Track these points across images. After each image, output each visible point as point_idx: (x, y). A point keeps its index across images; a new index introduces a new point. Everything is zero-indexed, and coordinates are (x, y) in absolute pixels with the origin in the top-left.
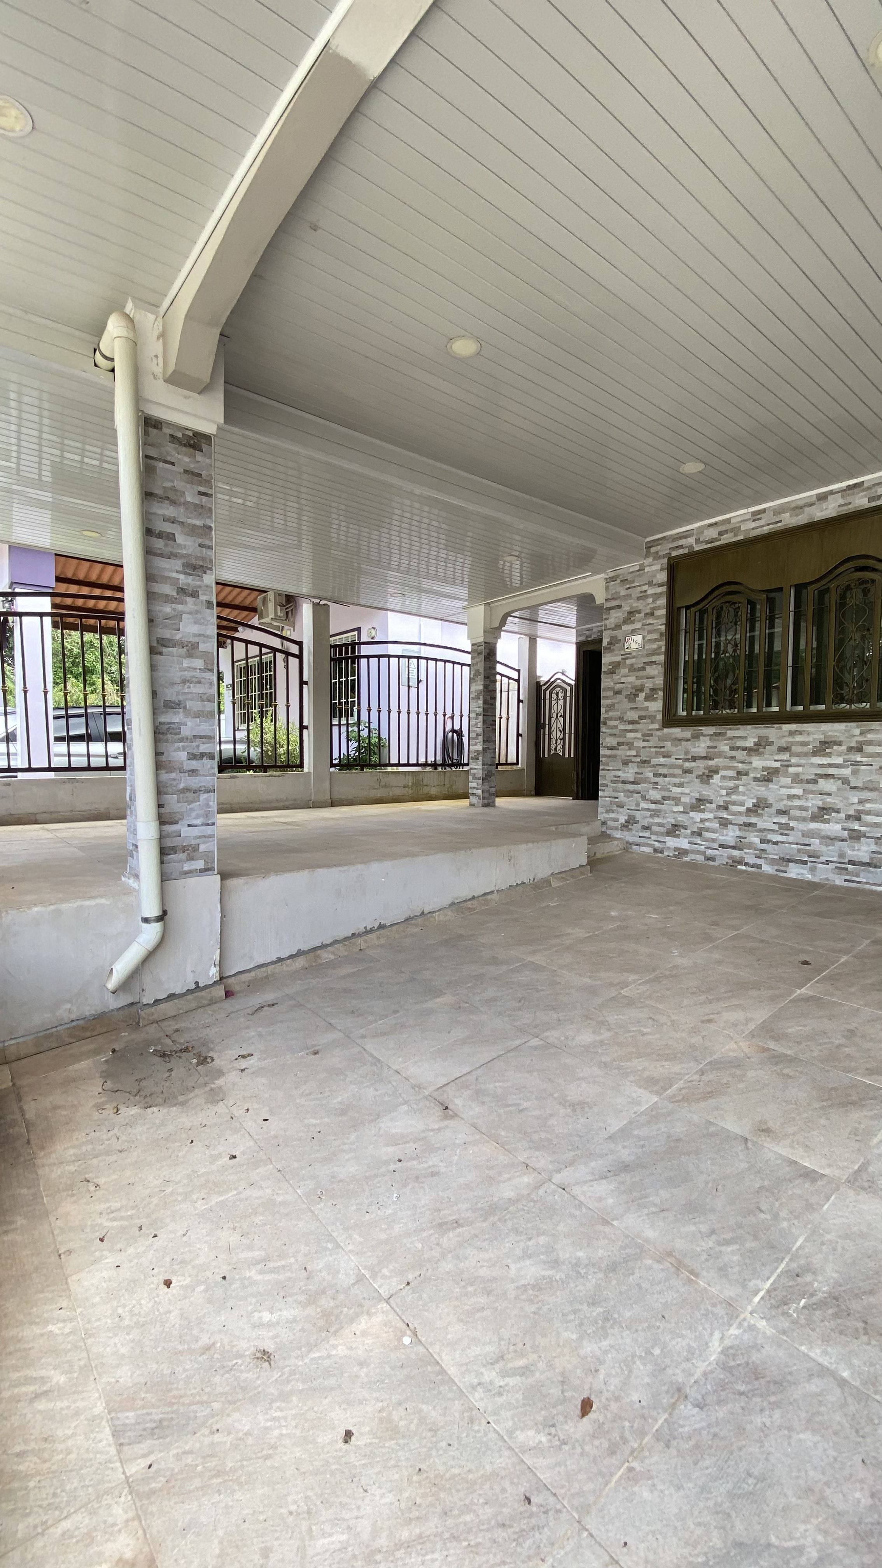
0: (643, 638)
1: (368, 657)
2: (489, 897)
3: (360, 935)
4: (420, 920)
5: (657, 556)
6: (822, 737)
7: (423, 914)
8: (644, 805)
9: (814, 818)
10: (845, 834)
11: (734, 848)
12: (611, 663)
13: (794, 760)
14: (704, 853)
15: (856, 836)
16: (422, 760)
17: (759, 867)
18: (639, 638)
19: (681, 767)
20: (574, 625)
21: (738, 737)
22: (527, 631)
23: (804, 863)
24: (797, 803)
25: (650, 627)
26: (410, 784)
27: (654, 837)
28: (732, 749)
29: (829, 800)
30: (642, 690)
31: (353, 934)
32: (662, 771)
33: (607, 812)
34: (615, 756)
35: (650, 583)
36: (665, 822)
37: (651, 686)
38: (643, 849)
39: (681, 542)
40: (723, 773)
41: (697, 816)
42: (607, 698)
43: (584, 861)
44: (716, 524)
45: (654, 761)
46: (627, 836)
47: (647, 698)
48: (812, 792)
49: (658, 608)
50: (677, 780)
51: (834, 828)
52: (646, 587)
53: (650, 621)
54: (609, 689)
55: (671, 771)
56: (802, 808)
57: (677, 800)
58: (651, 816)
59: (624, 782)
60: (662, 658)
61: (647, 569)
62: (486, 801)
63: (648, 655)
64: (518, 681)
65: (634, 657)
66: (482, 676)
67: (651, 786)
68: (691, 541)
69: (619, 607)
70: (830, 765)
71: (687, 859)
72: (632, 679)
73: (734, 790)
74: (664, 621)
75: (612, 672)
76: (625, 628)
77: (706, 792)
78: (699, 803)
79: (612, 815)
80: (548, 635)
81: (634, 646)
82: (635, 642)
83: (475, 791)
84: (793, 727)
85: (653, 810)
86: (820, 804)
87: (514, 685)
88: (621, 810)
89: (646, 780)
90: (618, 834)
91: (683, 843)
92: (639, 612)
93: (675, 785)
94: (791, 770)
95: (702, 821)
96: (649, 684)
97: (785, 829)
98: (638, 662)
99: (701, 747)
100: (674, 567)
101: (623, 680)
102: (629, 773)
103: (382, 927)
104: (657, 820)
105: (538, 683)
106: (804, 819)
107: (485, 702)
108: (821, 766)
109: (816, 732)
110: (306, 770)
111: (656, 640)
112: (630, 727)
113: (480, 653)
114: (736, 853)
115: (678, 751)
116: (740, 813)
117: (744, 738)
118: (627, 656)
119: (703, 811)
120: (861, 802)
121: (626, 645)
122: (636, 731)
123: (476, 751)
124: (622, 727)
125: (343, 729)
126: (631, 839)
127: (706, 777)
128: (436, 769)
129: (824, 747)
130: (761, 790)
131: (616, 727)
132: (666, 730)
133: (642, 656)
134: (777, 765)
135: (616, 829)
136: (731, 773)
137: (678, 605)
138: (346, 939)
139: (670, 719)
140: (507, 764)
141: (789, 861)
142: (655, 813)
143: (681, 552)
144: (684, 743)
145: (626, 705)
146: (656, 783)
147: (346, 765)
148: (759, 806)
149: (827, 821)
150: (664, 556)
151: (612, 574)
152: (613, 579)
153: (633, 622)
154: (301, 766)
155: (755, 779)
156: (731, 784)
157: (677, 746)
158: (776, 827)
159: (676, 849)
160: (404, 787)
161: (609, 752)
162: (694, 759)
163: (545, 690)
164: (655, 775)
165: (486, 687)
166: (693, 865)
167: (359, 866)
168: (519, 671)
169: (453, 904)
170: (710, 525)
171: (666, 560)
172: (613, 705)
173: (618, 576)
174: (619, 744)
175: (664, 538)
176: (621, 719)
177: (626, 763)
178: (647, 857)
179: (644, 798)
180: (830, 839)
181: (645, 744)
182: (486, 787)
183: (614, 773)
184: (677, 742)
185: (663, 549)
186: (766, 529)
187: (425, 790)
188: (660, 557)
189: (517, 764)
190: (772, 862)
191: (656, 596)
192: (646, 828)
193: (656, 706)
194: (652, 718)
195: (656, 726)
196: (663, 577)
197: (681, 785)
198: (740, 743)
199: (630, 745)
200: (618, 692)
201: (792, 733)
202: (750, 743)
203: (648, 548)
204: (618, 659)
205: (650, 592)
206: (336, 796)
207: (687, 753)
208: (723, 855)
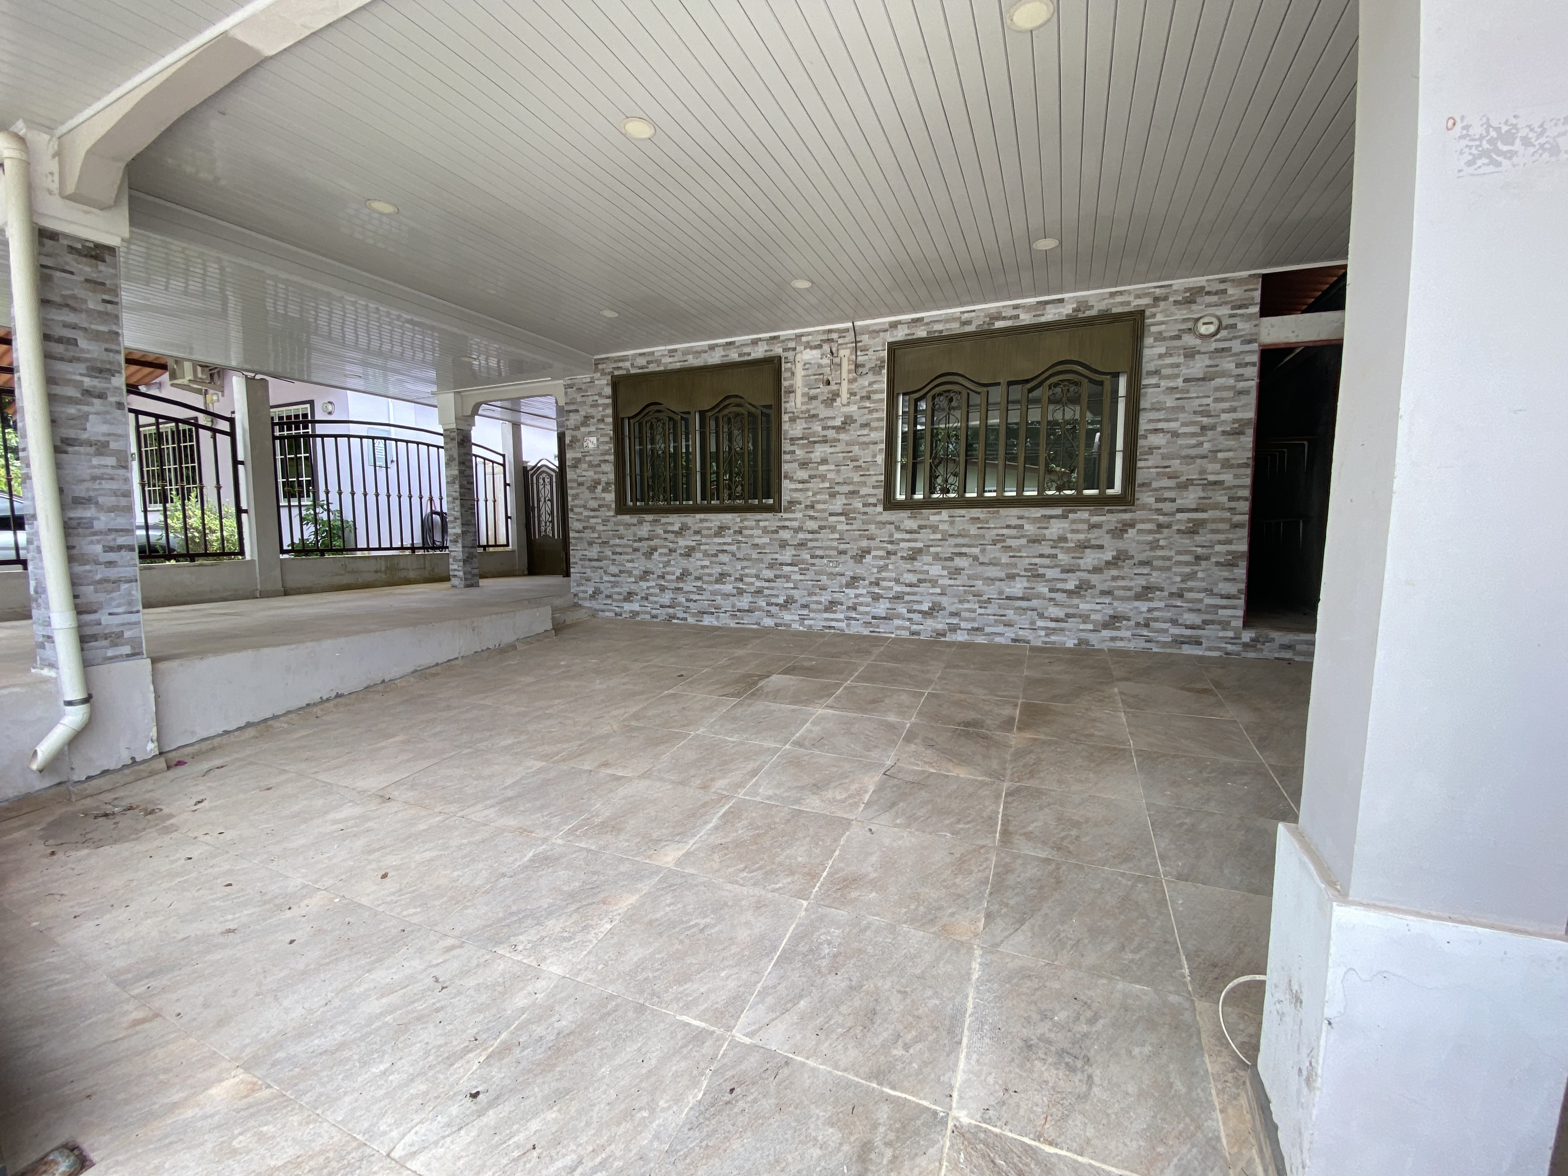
0: (597, 440)
1: (323, 436)
2: (453, 663)
3: (315, 704)
4: (380, 688)
5: (603, 373)
6: (718, 524)
7: (383, 681)
8: (606, 578)
9: (717, 581)
10: (735, 591)
11: (669, 607)
12: (574, 459)
13: (704, 540)
14: (650, 613)
15: (741, 592)
16: (397, 543)
17: (686, 619)
18: (594, 439)
19: (631, 546)
20: (554, 416)
21: (668, 523)
22: (509, 418)
23: (713, 613)
24: (707, 571)
25: (602, 431)
26: (383, 569)
27: (614, 604)
29: (725, 568)
30: (599, 483)
31: (308, 705)
32: (619, 550)
33: (578, 585)
34: (581, 538)
35: (600, 395)
36: (622, 590)
37: (606, 480)
38: (607, 614)
39: (620, 364)
40: (660, 551)
41: (644, 585)
42: (572, 488)
43: (549, 626)
44: (644, 354)
45: (612, 542)
46: (594, 604)
47: (604, 490)
48: (715, 563)
49: (607, 416)
50: (629, 557)
51: (728, 588)
52: (596, 398)
53: (602, 426)
54: (573, 481)
55: (624, 550)
56: (710, 575)
57: (630, 573)
58: (612, 587)
59: (590, 560)
60: (611, 458)
61: (596, 382)
62: (469, 582)
63: (602, 454)
64: (504, 465)
65: (591, 455)
66: (457, 462)
67: (610, 562)
68: (627, 364)
69: (577, 411)
70: (725, 544)
71: (638, 619)
72: (591, 473)
73: (667, 564)
74: (611, 427)
75: (575, 467)
76: (583, 429)
77: (650, 566)
78: (645, 575)
79: (582, 588)
80: (529, 422)
81: (591, 446)
82: (591, 442)
83: (456, 573)
84: (702, 516)
85: (613, 582)
86: (720, 571)
87: (499, 469)
88: (589, 583)
89: (606, 558)
90: (587, 604)
91: (635, 607)
92: (593, 417)
93: (628, 561)
94: (702, 547)
95: (648, 588)
96: (604, 479)
97: (700, 590)
98: (596, 460)
99: (644, 531)
100: (616, 383)
101: (584, 473)
102: (593, 552)
103: (338, 696)
104: (617, 590)
105: (525, 468)
106: (711, 583)
107: (461, 487)
108: (720, 544)
109: (716, 520)
110: (248, 557)
111: (607, 443)
112: (592, 514)
113: (453, 439)
114: (671, 611)
115: (629, 534)
116: (672, 581)
117: (672, 524)
118: (586, 454)
119: (648, 580)
120: (743, 568)
121: (585, 444)
122: (597, 517)
123: (455, 534)
124: (586, 513)
125: (295, 512)
126: (597, 607)
127: (649, 554)
128: (413, 552)
129: (721, 530)
130: (684, 563)
131: (581, 513)
132: (619, 517)
133: (597, 455)
134: (694, 544)
135: (585, 599)
136: (666, 551)
137: (621, 416)
138: (300, 709)
139: (621, 508)
140: (496, 546)
141: (704, 613)
142: (615, 584)
143: (621, 372)
144: (632, 527)
145: (587, 494)
146: (614, 560)
147: (302, 550)
148: (684, 575)
149: (724, 583)
150: (609, 373)
151: (569, 382)
152: (570, 386)
153: (588, 425)
154: (242, 552)
155: (681, 555)
156: (665, 559)
157: (627, 530)
158: (695, 590)
159: (631, 612)
160: (376, 572)
161: (577, 535)
162: (640, 540)
163: (532, 475)
164: (613, 553)
165: (461, 472)
166: (643, 623)
167: (309, 644)
168: (503, 456)
169: (415, 671)
170: (640, 355)
171: (609, 377)
172: (577, 495)
173: (574, 384)
174: (584, 528)
175: (607, 358)
176: (585, 507)
177: (590, 544)
178: (609, 620)
179: (605, 572)
180: (727, 596)
181: (605, 528)
182: (468, 568)
183: (581, 553)
184: (627, 527)
185: (609, 367)
186: (678, 365)
187: (402, 574)
188: (605, 374)
189: (508, 545)
190: (694, 615)
191: (605, 406)
192: (608, 597)
193: (610, 497)
194: (608, 507)
195: (612, 513)
196: (608, 391)
197: (632, 561)
198: (670, 528)
199: (593, 529)
200: (581, 484)
201: (702, 521)
202: (676, 528)
203: (596, 364)
204: (579, 455)
205: (600, 402)
206: (290, 584)
207: (635, 535)
208: (663, 613)
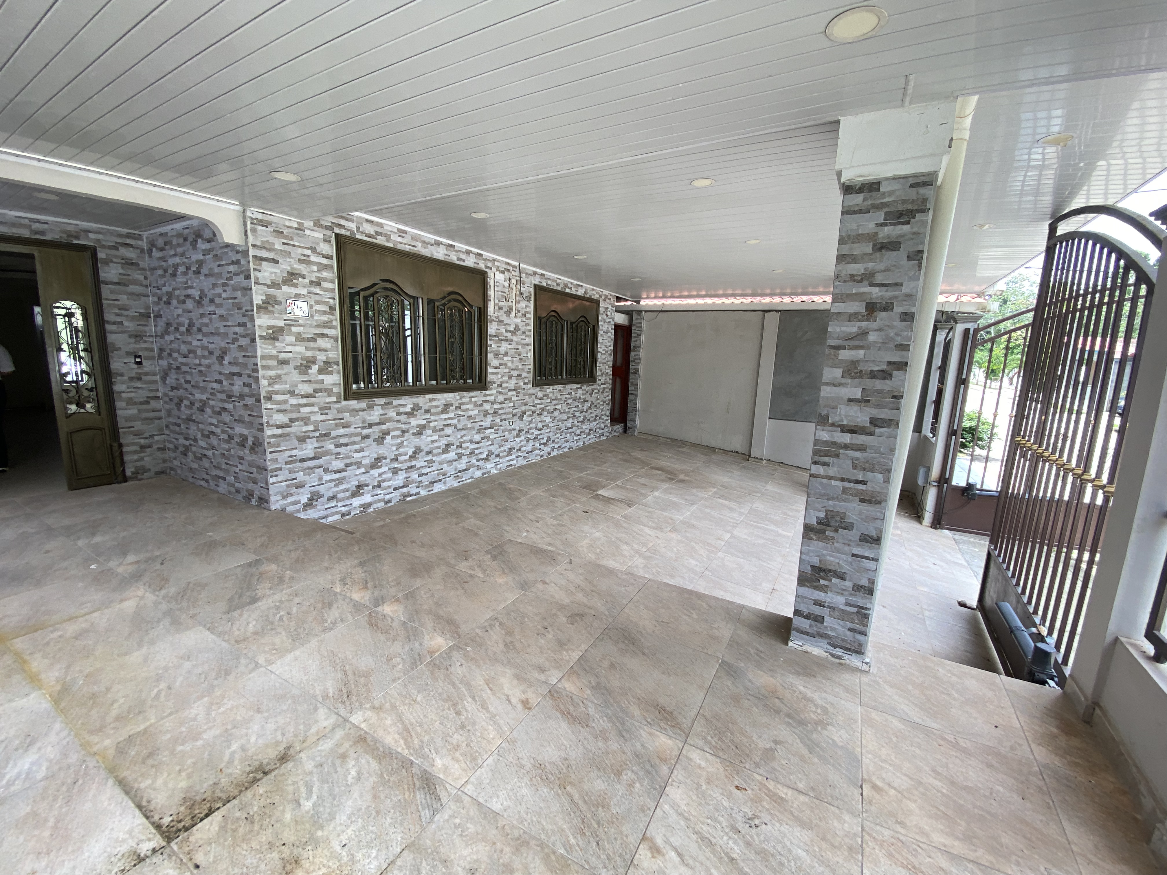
0: (311, 307)
6: (444, 402)
8: (327, 477)
9: (445, 452)
11: (404, 487)
13: (433, 418)
14: (383, 500)
15: (460, 456)
17: (418, 494)
18: (304, 306)
19: (360, 434)
21: (401, 405)
24: (436, 445)
25: (318, 298)
27: (340, 504)
28: (398, 414)
29: (449, 439)
30: (314, 362)
32: (343, 441)
33: (284, 497)
34: (288, 435)
36: (349, 486)
37: (324, 358)
39: (343, 222)
40: (393, 433)
41: (375, 472)
44: (372, 221)
45: (334, 433)
47: (321, 371)
48: (442, 436)
50: (357, 447)
51: (452, 455)
52: (308, 252)
53: (317, 290)
55: (352, 439)
56: (436, 448)
57: (358, 464)
58: (336, 485)
59: (302, 460)
61: (307, 232)
63: (317, 326)
65: (300, 325)
67: (333, 457)
68: (353, 226)
69: (276, 261)
70: (449, 419)
71: (370, 510)
72: (300, 349)
73: (400, 445)
74: (335, 296)
75: (272, 338)
76: (285, 288)
77: (382, 451)
78: (376, 462)
79: (290, 499)
81: (297, 313)
82: (300, 309)
84: (431, 396)
85: (338, 479)
86: (445, 442)
88: (302, 490)
89: (327, 453)
91: (367, 498)
92: (303, 277)
93: (357, 451)
94: (432, 424)
95: (380, 475)
96: (321, 357)
97: (431, 463)
98: (310, 332)
99: (375, 415)
100: (341, 244)
101: (289, 348)
102: (306, 450)
104: (342, 487)
106: (439, 454)
108: (445, 419)
109: (443, 398)
111: (325, 313)
112: (304, 401)
114: (405, 490)
115: (357, 421)
116: (406, 461)
117: (404, 405)
118: (290, 322)
119: (379, 467)
120: (462, 437)
121: (289, 310)
122: (312, 405)
124: (294, 401)
126: (317, 515)
127: (380, 440)
129: (446, 407)
130: (416, 441)
131: (285, 402)
132: (344, 403)
133: (311, 326)
134: (424, 422)
135: (299, 511)
136: (398, 433)
137: (350, 284)
139: (349, 392)
141: (436, 482)
142: (339, 482)
143: (342, 231)
144: (361, 413)
145: (295, 376)
146: (339, 453)
148: (416, 453)
149: (449, 452)
150: (328, 228)
152: (262, 222)
153: (297, 286)
155: (413, 434)
156: (398, 441)
157: (355, 416)
158: (427, 464)
159: (360, 506)
162: (370, 426)
164: (337, 446)
170: (369, 221)
171: (330, 233)
172: (279, 377)
173: (269, 222)
174: (292, 420)
176: (292, 393)
177: (302, 439)
179: (326, 471)
180: (451, 462)
181: (323, 417)
183: (288, 453)
184: (355, 413)
185: (326, 219)
186: (407, 248)
188: (322, 227)
190: (427, 487)
191: (323, 267)
193: (334, 379)
194: (329, 392)
195: (334, 399)
196: (331, 249)
197: (361, 450)
198: (402, 410)
199: (306, 420)
200: (283, 363)
201: (431, 400)
202: (408, 409)
204: (281, 323)
207: (364, 421)
208: (396, 496)
